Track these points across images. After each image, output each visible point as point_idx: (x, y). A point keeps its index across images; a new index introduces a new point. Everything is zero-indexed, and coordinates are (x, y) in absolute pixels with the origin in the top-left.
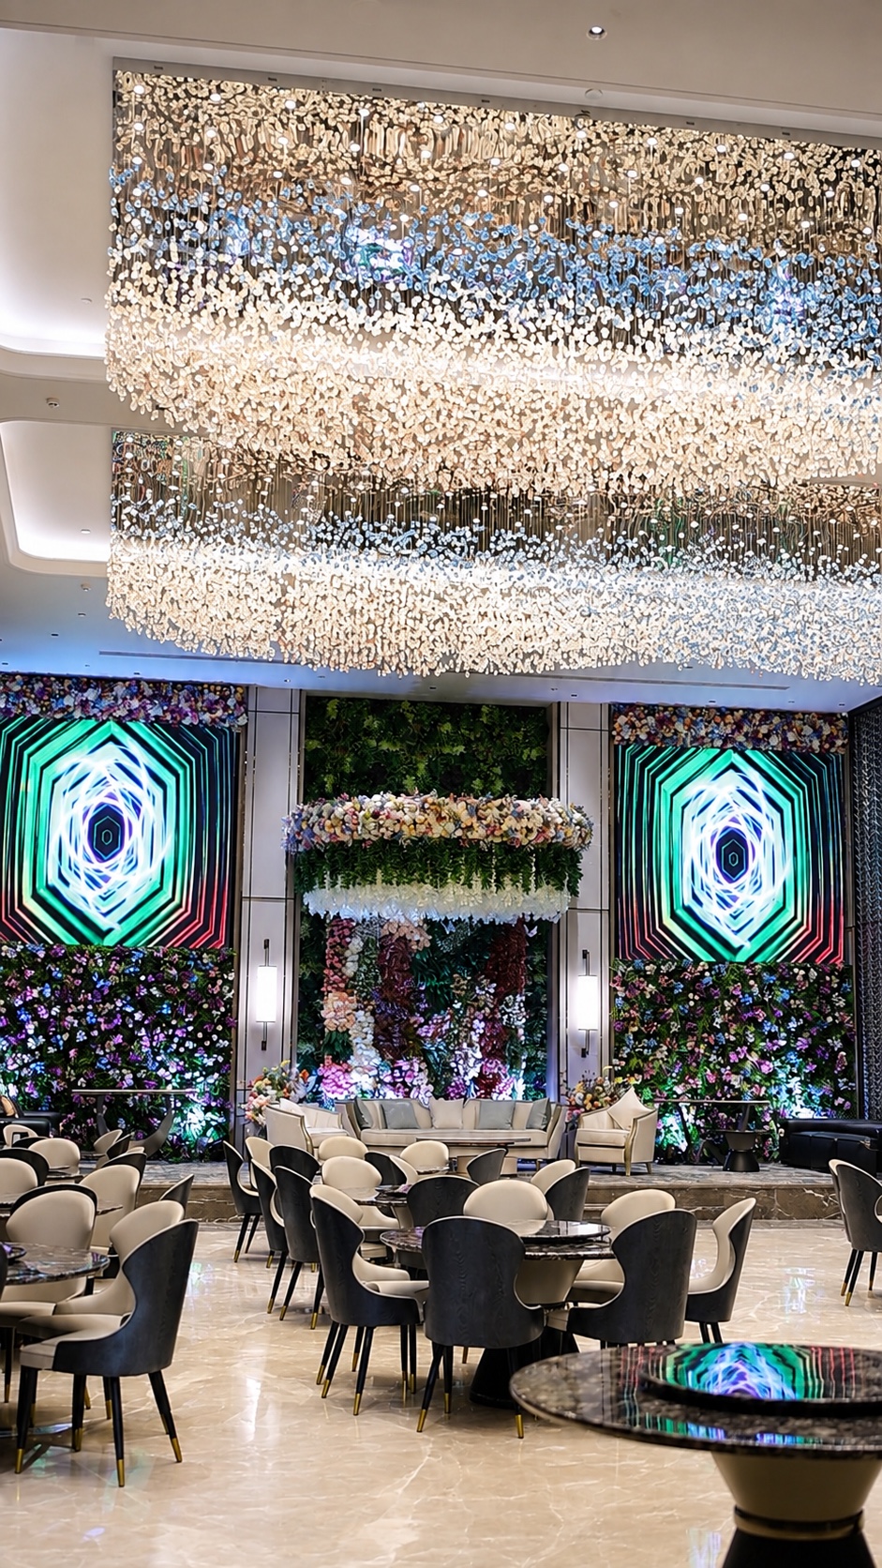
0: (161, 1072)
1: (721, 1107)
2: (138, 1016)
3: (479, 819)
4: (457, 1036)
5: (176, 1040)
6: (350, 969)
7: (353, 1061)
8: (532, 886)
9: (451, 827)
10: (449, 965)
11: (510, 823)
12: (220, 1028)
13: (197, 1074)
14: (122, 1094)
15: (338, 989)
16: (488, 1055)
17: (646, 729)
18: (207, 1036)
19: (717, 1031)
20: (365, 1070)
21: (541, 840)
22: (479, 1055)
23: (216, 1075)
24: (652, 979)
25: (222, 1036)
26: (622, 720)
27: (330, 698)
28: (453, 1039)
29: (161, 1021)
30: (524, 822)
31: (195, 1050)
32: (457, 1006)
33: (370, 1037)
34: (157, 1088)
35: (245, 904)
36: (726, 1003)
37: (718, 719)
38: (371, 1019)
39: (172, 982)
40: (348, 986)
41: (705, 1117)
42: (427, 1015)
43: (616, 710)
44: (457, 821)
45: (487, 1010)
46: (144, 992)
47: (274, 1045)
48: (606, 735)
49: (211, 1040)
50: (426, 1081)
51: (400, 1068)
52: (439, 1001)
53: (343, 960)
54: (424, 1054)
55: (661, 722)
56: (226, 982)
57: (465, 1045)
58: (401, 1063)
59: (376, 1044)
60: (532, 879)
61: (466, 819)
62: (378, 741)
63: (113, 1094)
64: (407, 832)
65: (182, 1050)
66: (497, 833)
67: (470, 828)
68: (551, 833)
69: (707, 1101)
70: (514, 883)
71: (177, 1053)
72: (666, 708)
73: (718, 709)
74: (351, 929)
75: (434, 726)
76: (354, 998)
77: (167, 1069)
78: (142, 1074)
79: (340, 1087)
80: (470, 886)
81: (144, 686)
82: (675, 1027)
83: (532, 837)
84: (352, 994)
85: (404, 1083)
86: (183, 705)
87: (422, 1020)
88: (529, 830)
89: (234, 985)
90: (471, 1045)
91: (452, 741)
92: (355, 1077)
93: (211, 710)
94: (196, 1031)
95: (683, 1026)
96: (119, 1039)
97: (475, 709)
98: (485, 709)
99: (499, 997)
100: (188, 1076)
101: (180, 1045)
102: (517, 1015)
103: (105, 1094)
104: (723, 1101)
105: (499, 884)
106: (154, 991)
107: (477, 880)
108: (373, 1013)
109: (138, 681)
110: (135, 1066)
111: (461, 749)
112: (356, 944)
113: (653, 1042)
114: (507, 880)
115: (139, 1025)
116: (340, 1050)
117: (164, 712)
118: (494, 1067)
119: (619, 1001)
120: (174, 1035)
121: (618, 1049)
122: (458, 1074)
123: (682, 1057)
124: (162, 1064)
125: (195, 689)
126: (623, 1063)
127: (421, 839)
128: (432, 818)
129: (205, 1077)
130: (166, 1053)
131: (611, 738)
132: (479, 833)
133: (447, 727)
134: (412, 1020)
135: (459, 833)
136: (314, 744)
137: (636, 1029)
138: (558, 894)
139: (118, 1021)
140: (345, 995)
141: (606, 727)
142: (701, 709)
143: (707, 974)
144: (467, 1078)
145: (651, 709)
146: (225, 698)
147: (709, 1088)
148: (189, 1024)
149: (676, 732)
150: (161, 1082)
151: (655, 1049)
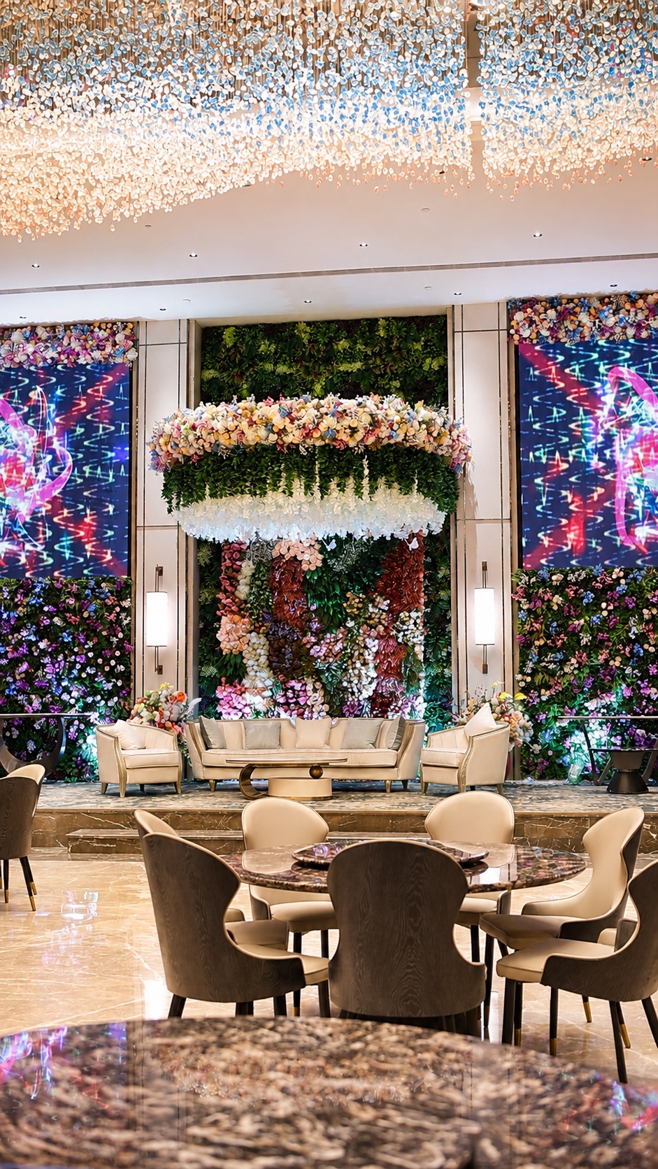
0: (65, 697)
1: (641, 724)
2: (42, 645)
3: (292, 421)
4: (351, 657)
5: (78, 666)
6: (243, 591)
7: (246, 682)
8: (366, 490)
9: (262, 432)
10: (340, 584)
11: (329, 422)
12: (118, 653)
13: (99, 697)
14: (28, 718)
15: (232, 612)
16: (384, 673)
17: (546, 325)
18: (107, 662)
19: (633, 642)
20: (259, 692)
21: (371, 440)
22: (373, 674)
23: (116, 699)
24: (560, 589)
25: (119, 661)
26: (519, 316)
27: (227, 327)
28: (346, 658)
29: (63, 648)
30: (347, 422)
31: (95, 675)
32: (350, 624)
33: (263, 659)
34: (62, 711)
35: (140, 533)
36: (645, 611)
37: (628, 306)
38: (263, 640)
39: (74, 612)
40: (241, 609)
41: (622, 735)
42: (320, 634)
43: (515, 306)
44: (269, 425)
45: (381, 628)
46: (47, 622)
47: (169, 670)
48: (504, 334)
49: (109, 665)
50: (321, 700)
51: (292, 688)
52: (333, 621)
53: (234, 582)
54: (317, 674)
55: (562, 316)
56: (123, 609)
57: (358, 665)
58: (293, 683)
59: (270, 666)
60: (365, 482)
61: (279, 422)
62: (275, 365)
63: (20, 718)
64: (223, 440)
65: (84, 675)
66: (316, 435)
67: (283, 431)
68: (384, 432)
69: (625, 717)
70: (342, 487)
71: (79, 678)
72: (570, 300)
73: (628, 295)
74: (240, 551)
75: (329, 344)
76: (246, 620)
77: (70, 693)
78: (48, 698)
79: (235, 708)
80: (291, 494)
81: (40, 331)
82: (585, 639)
83: (359, 436)
84: (244, 617)
85: (297, 703)
86: (76, 346)
87: (313, 640)
88: (354, 431)
89: (129, 611)
90: (365, 664)
91: (350, 356)
92: (248, 698)
93: (100, 347)
94: (96, 657)
95: (594, 638)
96: (25, 666)
97: (372, 323)
98: (381, 322)
99: (393, 613)
100: (89, 700)
101: (81, 671)
102: (414, 631)
103: (13, 719)
104: (643, 716)
105: (324, 489)
106: (56, 620)
107: (298, 485)
108: (267, 635)
109: (34, 328)
110: (42, 691)
111: (358, 365)
112: (247, 568)
113: (560, 656)
114: (333, 485)
115: (43, 653)
116: (234, 671)
117: (59, 353)
118: (389, 684)
119: (522, 614)
120: (76, 662)
121: (523, 664)
122: (353, 693)
123: (594, 671)
124: (67, 690)
125: (86, 328)
126: (529, 679)
127: (237, 447)
128: (244, 424)
129: (106, 701)
130: (70, 679)
131: (510, 336)
132: (293, 437)
133: (343, 344)
134: (305, 640)
135: (273, 438)
136: (210, 374)
137: (542, 642)
138: (404, 499)
139: (23, 650)
140: (237, 618)
141: (504, 325)
142: (609, 297)
143: (623, 581)
144: (361, 698)
145: (553, 302)
146: (114, 334)
147: (626, 703)
148: (90, 650)
149: (580, 325)
150: (66, 706)
151: (562, 663)
